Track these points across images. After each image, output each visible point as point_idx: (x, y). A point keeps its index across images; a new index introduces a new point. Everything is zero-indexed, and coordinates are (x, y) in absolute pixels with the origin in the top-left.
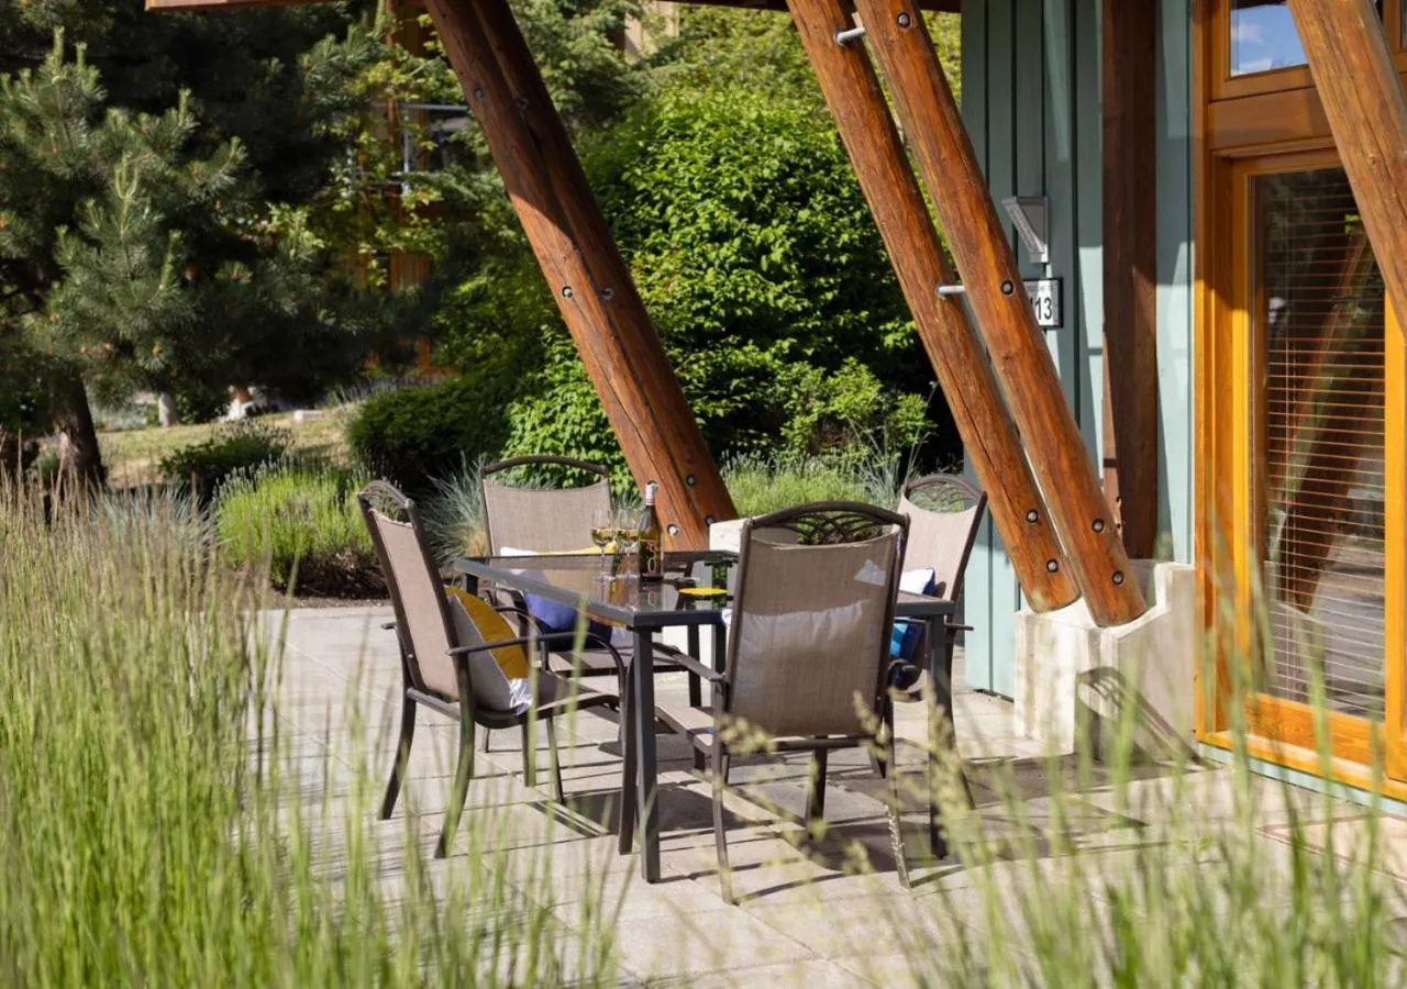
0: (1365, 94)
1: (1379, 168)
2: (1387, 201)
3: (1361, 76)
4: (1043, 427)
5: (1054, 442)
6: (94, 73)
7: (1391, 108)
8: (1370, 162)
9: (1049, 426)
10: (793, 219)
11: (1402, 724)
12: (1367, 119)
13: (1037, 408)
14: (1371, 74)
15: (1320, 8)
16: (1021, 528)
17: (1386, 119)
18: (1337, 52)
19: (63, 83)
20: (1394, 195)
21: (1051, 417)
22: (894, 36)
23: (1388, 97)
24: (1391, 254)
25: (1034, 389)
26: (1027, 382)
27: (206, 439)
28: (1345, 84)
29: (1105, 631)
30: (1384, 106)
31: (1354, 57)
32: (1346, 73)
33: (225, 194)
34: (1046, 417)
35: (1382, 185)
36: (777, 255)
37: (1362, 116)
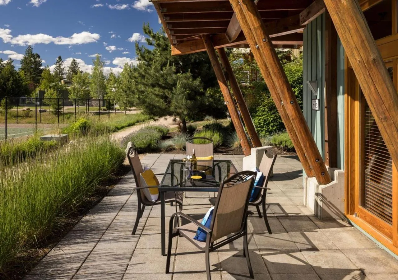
0: (355, 38)
1: (362, 64)
2: (365, 76)
3: (353, 32)
4: (302, 136)
5: (305, 140)
6: (175, 67)
7: (366, 42)
8: (358, 62)
9: (303, 136)
10: (300, 87)
11: (397, 232)
12: (356, 47)
13: (300, 132)
14: (357, 30)
15: (337, 9)
16: (303, 158)
17: (364, 47)
18: (344, 24)
19: (169, 69)
20: (368, 73)
21: (304, 134)
22: (262, 44)
23: (364, 38)
24: (368, 94)
25: (299, 127)
26: (298, 125)
27: (209, 123)
28: (347, 35)
29: (321, 186)
30: (362, 41)
31: (350, 25)
32: (347, 31)
33: (199, 86)
34: (303, 133)
35: (363, 70)
36: (296, 94)
37: (354, 46)
